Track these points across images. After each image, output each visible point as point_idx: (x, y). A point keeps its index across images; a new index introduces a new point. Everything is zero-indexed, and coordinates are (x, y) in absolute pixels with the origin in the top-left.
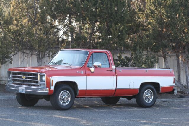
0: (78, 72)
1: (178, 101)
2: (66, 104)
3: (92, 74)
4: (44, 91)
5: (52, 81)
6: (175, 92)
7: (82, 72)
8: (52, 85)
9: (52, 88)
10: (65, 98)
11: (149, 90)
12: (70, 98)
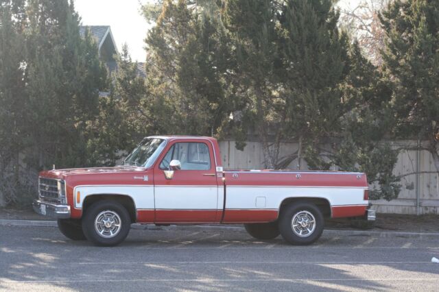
0: (135, 178)
1: (428, 236)
2: (112, 235)
3: (168, 182)
4: (63, 211)
5: (79, 193)
6: (369, 216)
7: (146, 178)
8: (79, 202)
9: (79, 206)
10: (108, 224)
11: (304, 212)
12: (119, 226)
